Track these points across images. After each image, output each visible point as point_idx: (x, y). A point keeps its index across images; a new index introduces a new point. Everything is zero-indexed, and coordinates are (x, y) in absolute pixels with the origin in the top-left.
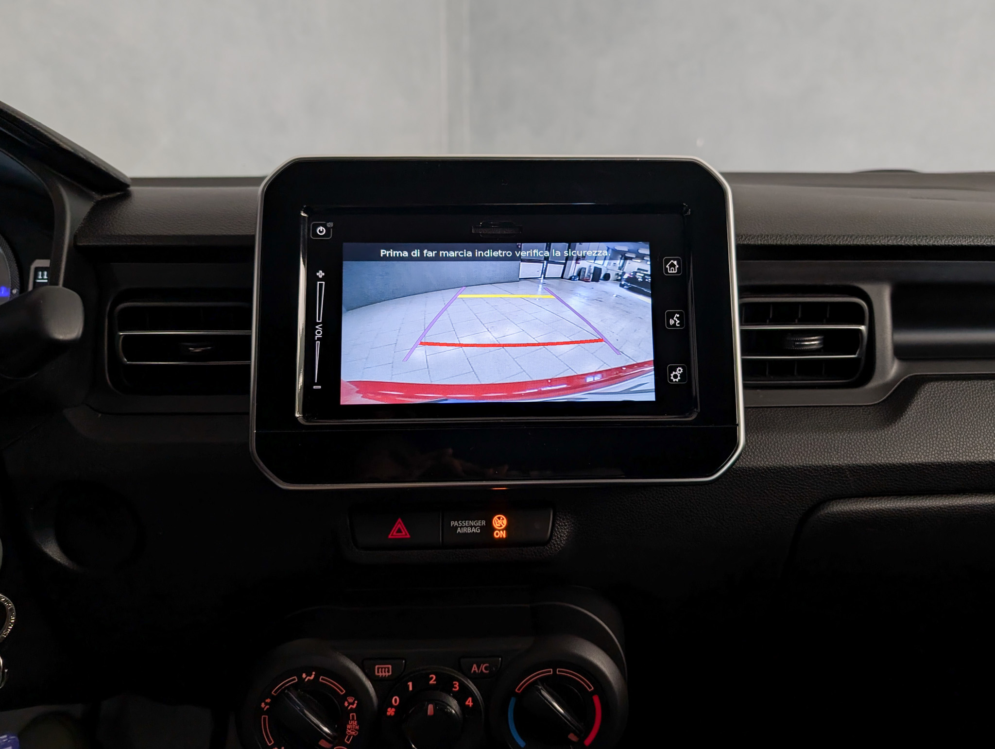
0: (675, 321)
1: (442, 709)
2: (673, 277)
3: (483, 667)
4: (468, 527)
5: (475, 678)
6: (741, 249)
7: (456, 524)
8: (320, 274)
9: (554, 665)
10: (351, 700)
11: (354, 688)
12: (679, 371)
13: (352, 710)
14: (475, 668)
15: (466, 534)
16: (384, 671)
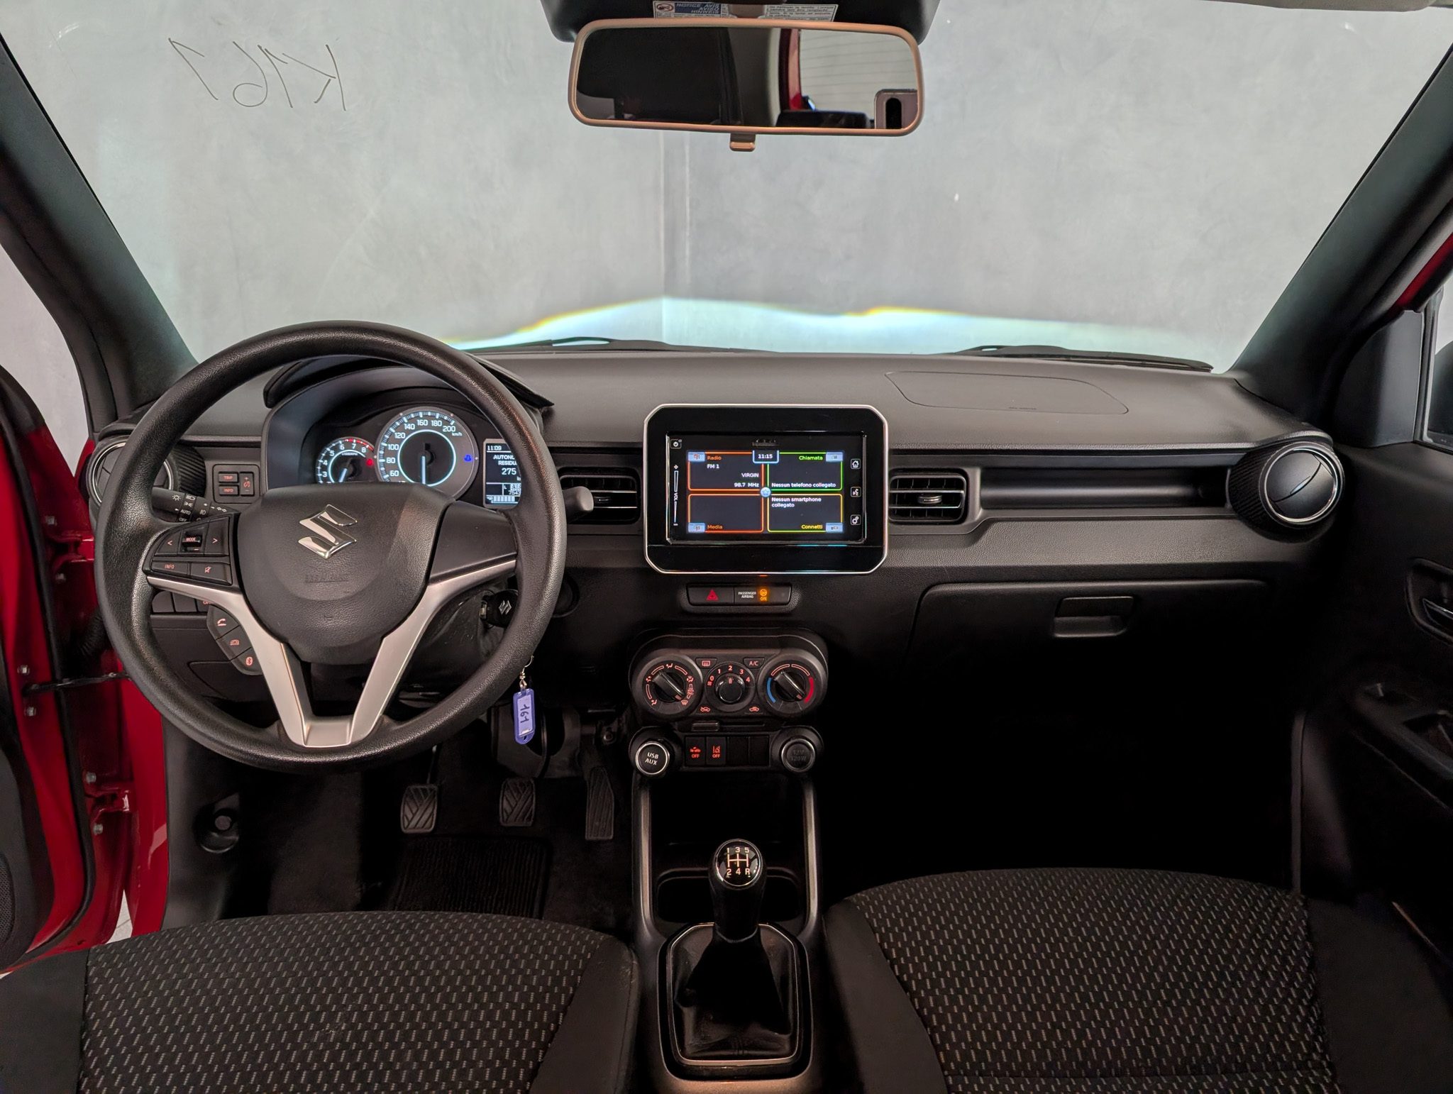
0: (856, 493)
1: (735, 680)
2: (855, 470)
3: (755, 662)
4: (747, 595)
5: (751, 668)
6: (892, 452)
7: (741, 593)
8: (676, 467)
9: (791, 662)
10: (690, 677)
11: (691, 671)
12: (857, 518)
13: (691, 683)
14: (751, 663)
15: (746, 598)
16: (706, 664)
